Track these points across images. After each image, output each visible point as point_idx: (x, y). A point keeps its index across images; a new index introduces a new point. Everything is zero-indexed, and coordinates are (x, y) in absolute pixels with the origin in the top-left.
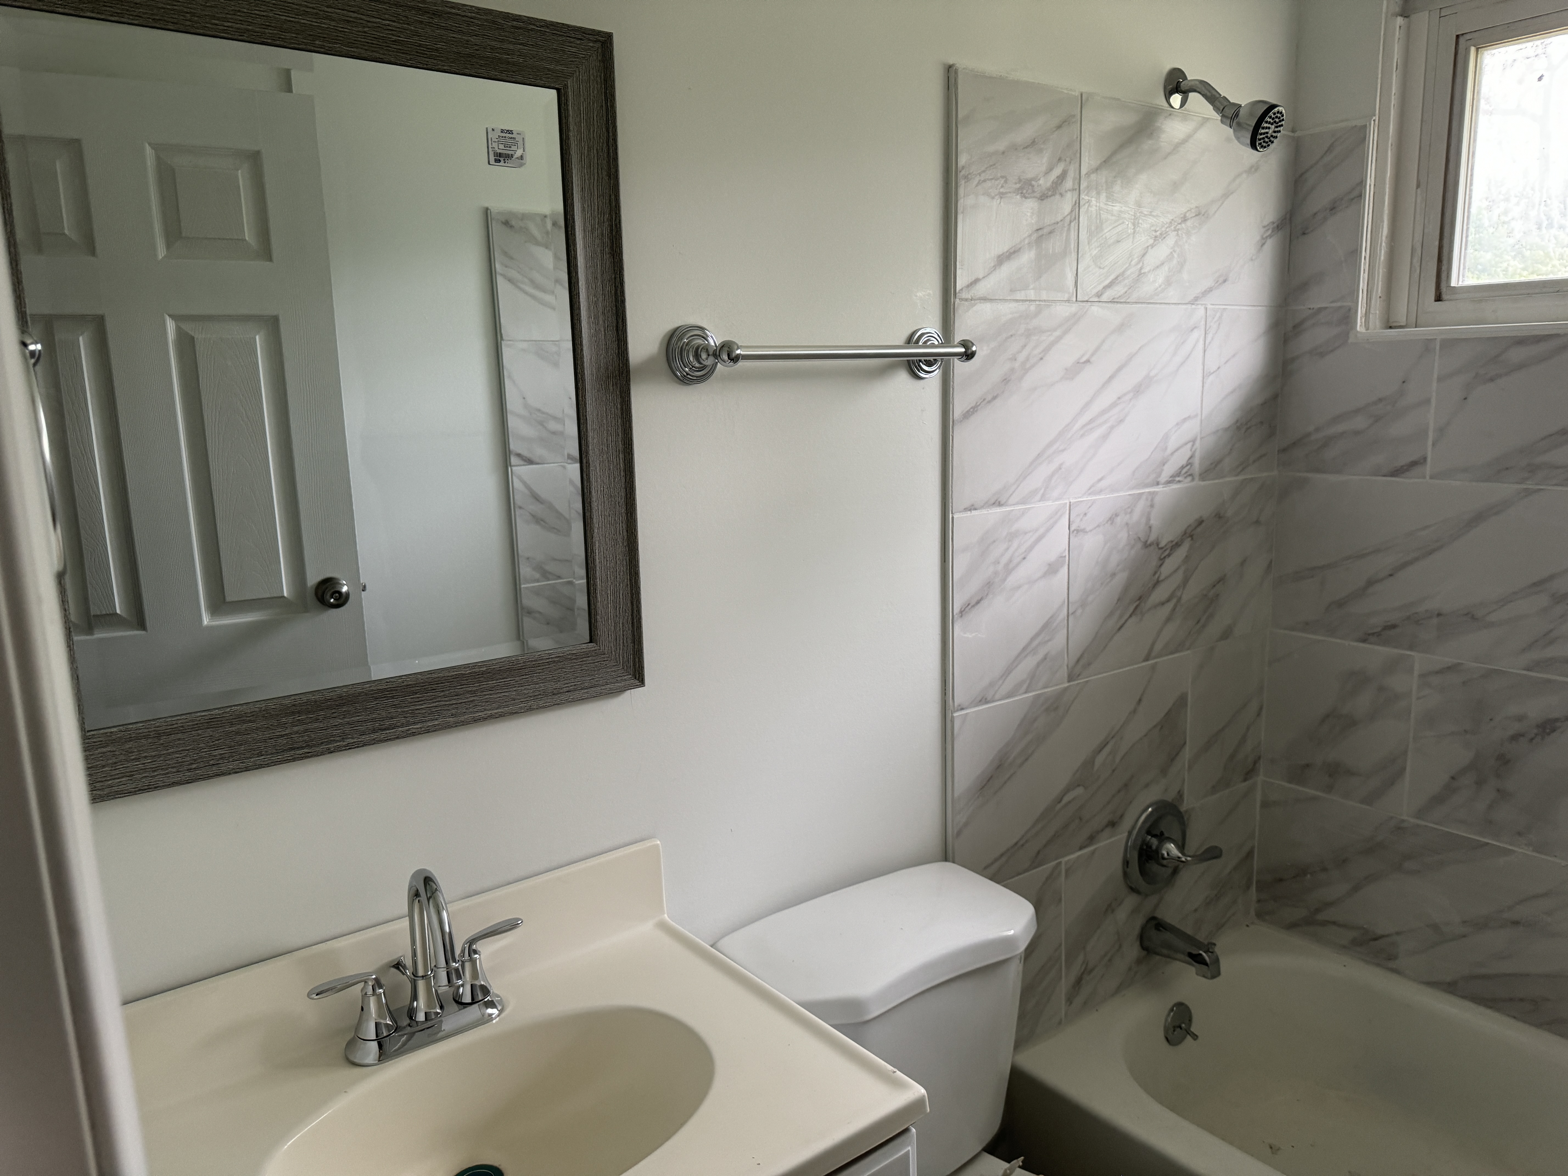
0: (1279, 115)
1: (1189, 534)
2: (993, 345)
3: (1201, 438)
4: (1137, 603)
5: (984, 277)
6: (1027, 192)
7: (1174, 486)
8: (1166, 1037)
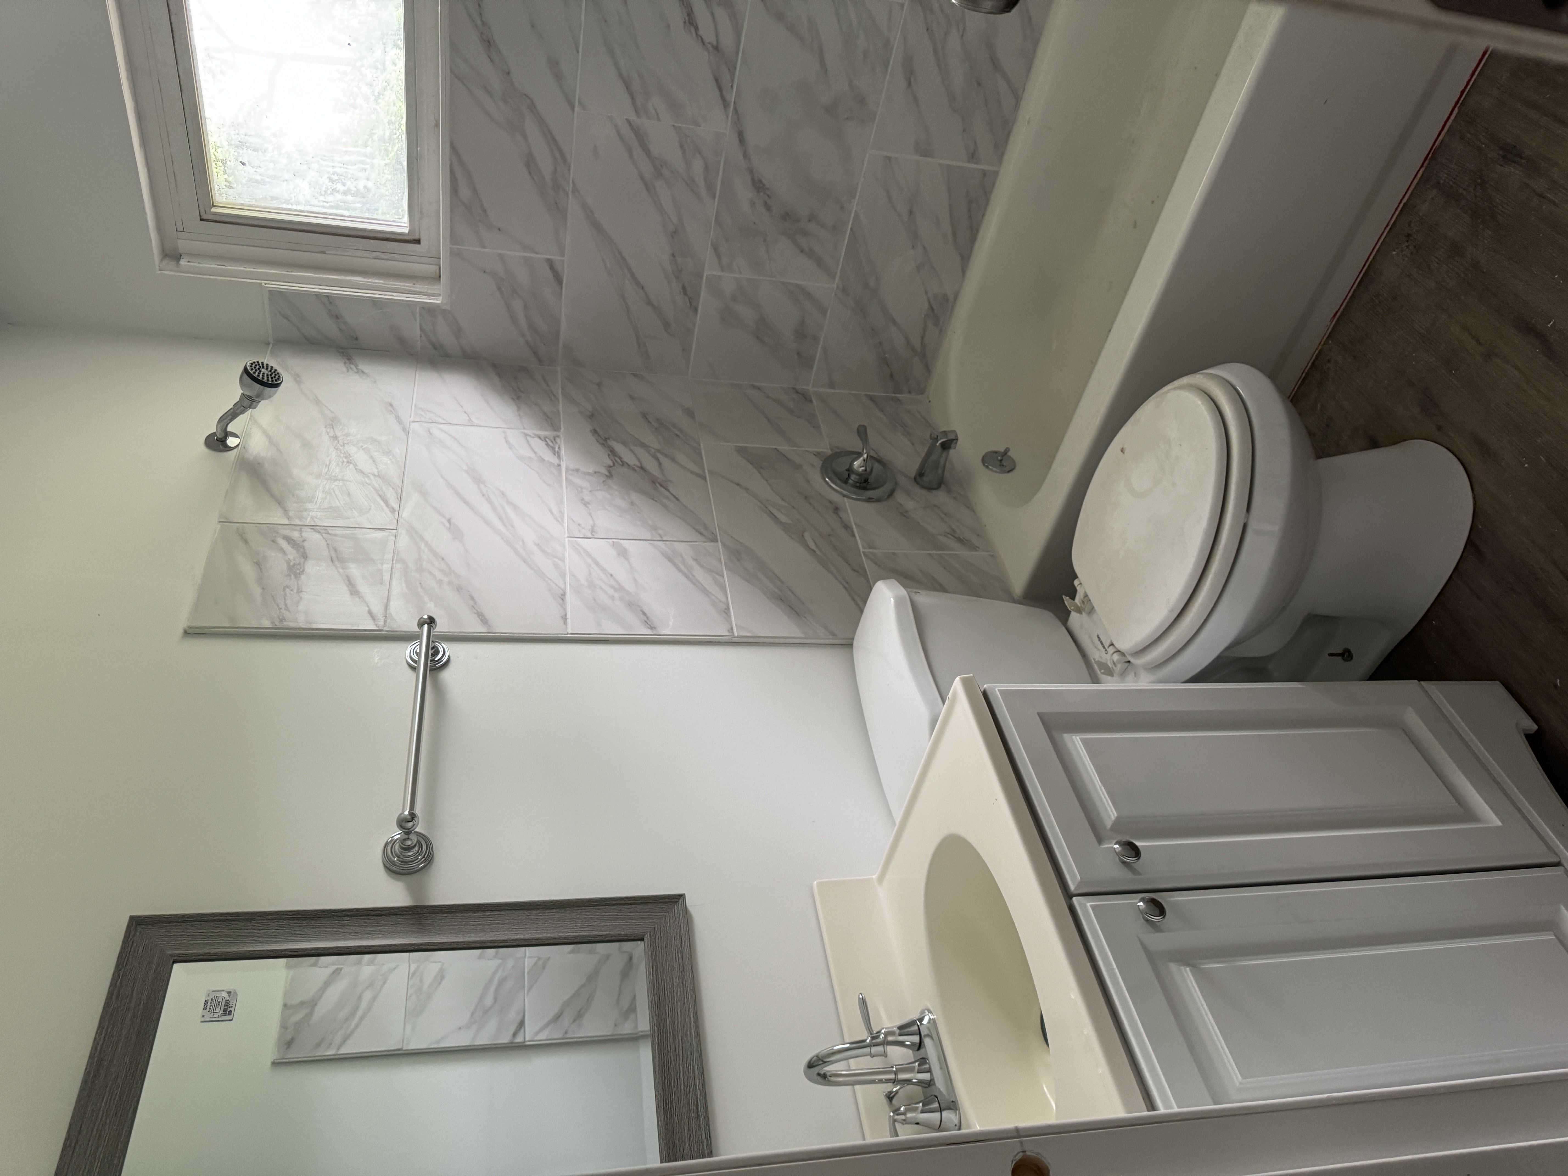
0: (254, 366)
1: (604, 441)
2: (426, 599)
3: (524, 429)
4: (658, 485)
5: (368, 606)
6: (298, 569)
7: (563, 452)
8: (1009, 472)
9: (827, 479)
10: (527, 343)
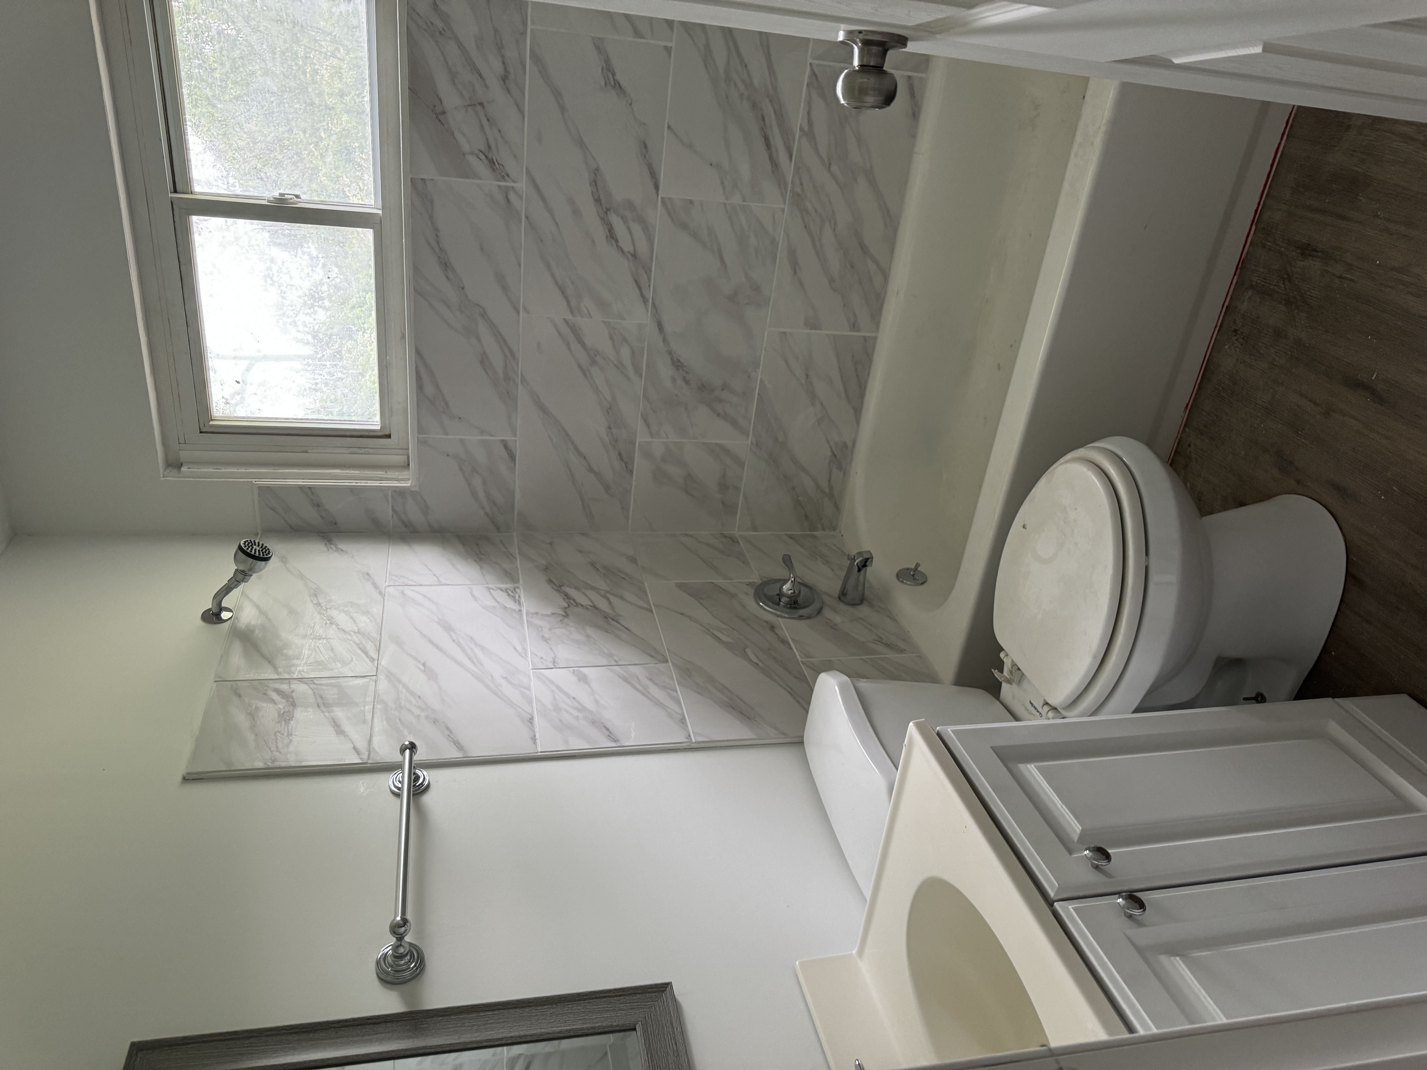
0: (247, 543)
1: (558, 588)
2: (406, 731)
3: (487, 583)
4: (609, 619)
5: (353, 743)
6: (288, 716)
7: (523, 599)
8: (923, 583)
9: (761, 604)
10: (487, 514)
